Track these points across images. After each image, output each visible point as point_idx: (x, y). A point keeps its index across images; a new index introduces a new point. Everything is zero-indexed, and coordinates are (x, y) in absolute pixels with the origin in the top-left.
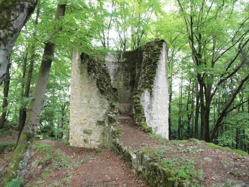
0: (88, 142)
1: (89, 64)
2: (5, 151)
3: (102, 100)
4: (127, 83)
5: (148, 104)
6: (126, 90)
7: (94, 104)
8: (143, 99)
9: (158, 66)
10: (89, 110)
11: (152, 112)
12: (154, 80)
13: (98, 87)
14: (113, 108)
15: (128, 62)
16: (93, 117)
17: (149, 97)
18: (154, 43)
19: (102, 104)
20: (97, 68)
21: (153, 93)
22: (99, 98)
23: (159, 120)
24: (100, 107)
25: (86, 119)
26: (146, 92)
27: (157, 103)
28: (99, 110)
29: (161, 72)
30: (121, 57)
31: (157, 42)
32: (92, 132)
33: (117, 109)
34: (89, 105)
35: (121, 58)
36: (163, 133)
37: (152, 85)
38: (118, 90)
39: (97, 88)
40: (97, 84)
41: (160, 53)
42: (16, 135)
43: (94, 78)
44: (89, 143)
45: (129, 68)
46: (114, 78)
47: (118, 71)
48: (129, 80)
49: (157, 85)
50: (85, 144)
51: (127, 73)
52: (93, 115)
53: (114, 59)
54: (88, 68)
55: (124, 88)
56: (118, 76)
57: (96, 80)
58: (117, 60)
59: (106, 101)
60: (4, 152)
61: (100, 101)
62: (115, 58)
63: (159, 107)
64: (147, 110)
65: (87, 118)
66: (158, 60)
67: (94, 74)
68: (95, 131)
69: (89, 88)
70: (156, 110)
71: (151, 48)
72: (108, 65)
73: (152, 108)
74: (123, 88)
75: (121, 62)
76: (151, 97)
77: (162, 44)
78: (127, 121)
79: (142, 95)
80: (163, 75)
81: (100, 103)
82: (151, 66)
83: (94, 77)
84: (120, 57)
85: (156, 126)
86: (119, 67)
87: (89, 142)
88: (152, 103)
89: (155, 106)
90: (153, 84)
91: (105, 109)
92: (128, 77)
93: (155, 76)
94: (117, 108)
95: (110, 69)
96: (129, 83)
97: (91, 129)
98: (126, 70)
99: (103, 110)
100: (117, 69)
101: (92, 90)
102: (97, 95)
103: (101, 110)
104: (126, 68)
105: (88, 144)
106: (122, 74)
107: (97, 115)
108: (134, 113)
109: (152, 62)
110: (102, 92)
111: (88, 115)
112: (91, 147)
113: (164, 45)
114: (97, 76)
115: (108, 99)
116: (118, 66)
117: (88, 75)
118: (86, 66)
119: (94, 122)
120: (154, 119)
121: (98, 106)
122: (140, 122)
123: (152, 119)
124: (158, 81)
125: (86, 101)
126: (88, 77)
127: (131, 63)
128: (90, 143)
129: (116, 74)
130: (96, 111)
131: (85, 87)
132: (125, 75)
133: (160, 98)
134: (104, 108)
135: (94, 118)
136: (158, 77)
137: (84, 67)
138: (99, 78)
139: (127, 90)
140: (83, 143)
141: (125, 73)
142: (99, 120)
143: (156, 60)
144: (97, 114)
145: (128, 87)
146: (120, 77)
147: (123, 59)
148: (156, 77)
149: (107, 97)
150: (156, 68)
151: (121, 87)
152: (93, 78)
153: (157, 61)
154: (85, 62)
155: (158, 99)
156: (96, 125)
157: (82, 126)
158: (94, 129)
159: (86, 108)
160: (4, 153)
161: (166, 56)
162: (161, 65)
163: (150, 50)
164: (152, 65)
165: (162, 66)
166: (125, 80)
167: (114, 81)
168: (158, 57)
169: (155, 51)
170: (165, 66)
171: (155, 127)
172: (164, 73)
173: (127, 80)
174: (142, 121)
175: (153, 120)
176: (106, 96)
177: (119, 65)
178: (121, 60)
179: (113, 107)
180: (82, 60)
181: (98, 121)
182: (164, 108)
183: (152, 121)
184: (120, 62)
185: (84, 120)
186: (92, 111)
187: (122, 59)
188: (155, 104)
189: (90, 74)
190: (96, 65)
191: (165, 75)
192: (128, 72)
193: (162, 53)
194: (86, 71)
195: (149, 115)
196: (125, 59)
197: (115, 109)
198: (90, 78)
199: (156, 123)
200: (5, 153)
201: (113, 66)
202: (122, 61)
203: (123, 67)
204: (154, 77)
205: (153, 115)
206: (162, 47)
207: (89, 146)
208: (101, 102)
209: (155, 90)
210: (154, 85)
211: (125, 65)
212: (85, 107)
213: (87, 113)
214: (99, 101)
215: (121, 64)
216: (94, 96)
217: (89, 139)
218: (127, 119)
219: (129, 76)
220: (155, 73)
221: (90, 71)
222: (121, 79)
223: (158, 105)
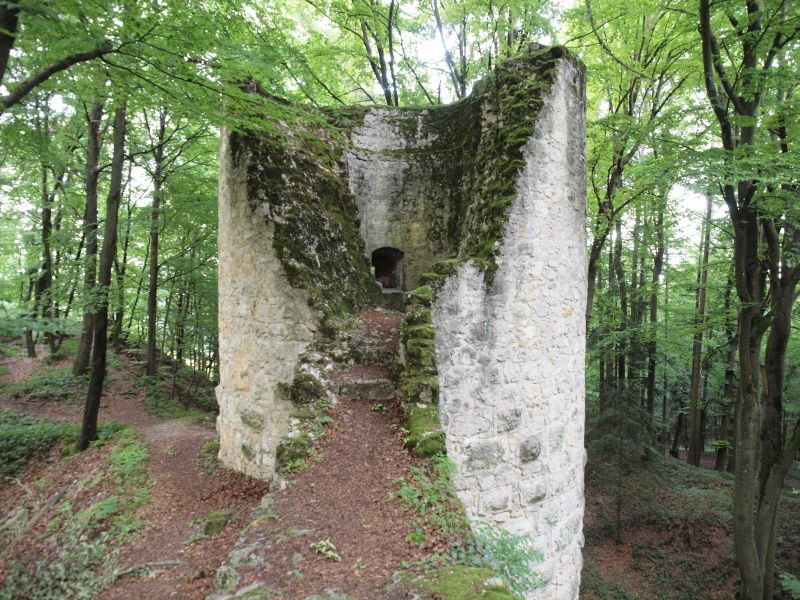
0: (254, 456)
1: (252, 169)
2: (54, 455)
3: (291, 305)
4: (437, 229)
5: (474, 320)
6: (435, 253)
7: (267, 319)
8: (452, 302)
9: (527, 160)
10: (254, 343)
11: (495, 354)
12: (507, 220)
13: (280, 255)
14: (329, 336)
15: (445, 147)
16: (267, 367)
17: (479, 291)
18: (520, 65)
19: (292, 323)
20: (291, 180)
21: (499, 274)
22: (283, 299)
23: (529, 385)
24: (286, 333)
25: (246, 374)
26: (468, 271)
27: (518, 316)
28: (282, 343)
29: (540, 186)
30: (419, 129)
31: (533, 61)
32: (262, 421)
33: (345, 344)
34: (254, 323)
35: (419, 135)
36: (545, 436)
37: (497, 243)
38: (407, 256)
39: (276, 260)
40: (274, 246)
41: (540, 106)
42: (117, 397)
43: (267, 222)
44: (258, 461)
45: (444, 172)
46: (389, 211)
47: (405, 183)
48: (447, 217)
49: (518, 243)
50: (246, 461)
51: (438, 189)
52: (267, 362)
53: (391, 139)
54: (250, 182)
55: (426, 247)
56: (404, 201)
57: (273, 229)
58: (403, 141)
59: (307, 313)
60: (48, 457)
61: (288, 309)
62: (393, 135)
63: (530, 332)
64: (471, 347)
65: (251, 371)
66: (527, 135)
67: (266, 206)
68: (272, 419)
69: (252, 259)
70: (516, 345)
71: (509, 85)
72: (365, 164)
73: (494, 338)
74: (424, 247)
75: (420, 149)
76: (488, 292)
77: (552, 65)
78: (372, 395)
79: (445, 287)
80: (555, 198)
81: (285, 318)
82: (501, 163)
83: (266, 216)
84: (414, 131)
85: (512, 408)
86: (408, 166)
87: (258, 456)
88: (494, 316)
89: (511, 326)
90: (499, 238)
91: (303, 340)
92: (441, 206)
93: (509, 204)
94: (344, 340)
95: (372, 176)
96: (446, 227)
97: (260, 410)
98: (435, 178)
99: (296, 343)
100: (402, 175)
101: (263, 266)
102: (277, 287)
103: (290, 343)
104: (434, 171)
105: (255, 463)
106: (419, 192)
107: (278, 363)
108: (402, 360)
109: (506, 147)
110: (291, 274)
111: (253, 359)
112: (263, 477)
113: (561, 71)
114: (279, 214)
115: (311, 303)
116: (405, 165)
117: (249, 211)
118: (245, 176)
119: (269, 385)
120: (501, 379)
121: (279, 327)
122: (412, 404)
123: (494, 382)
124: (528, 226)
125: (245, 306)
126: (249, 218)
127: (452, 153)
128: (261, 461)
129: (399, 194)
130: (273, 347)
131: (243, 256)
132: (430, 198)
133: (537, 293)
134: (300, 337)
135: (268, 373)
136: (527, 208)
137: (239, 179)
138: (288, 219)
139: (438, 255)
140: (242, 456)
141: (431, 192)
142: (283, 381)
143: (519, 136)
144: (278, 359)
145: (441, 243)
146: (414, 205)
147: (426, 136)
148: (516, 208)
149: (307, 296)
150: (516, 171)
151: (415, 244)
152: (264, 224)
153: (523, 139)
154: (241, 162)
155: (524, 301)
156: (276, 398)
157: (238, 396)
158: (271, 411)
159: (246, 333)
160: (48, 462)
161: (572, 114)
162: (544, 154)
163: (504, 96)
164: (505, 157)
165: (547, 159)
166: (431, 218)
167: (391, 221)
168: (530, 124)
169: (520, 97)
170: (565, 160)
171: (507, 413)
172: (559, 190)
173: (438, 217)
174: (422, 402)
175: (498, 387)
176: (304, 291)
177: (407, 158)
178: (419, 142)
179: (328, 332)
180: (233, 154)
181: (280, 384)
182: (557, 333)
183: (492, 390)
184: (413, 150)
185: (242, 376)
186: (263, 346)
187: (421, 138)
188: (509, 317)
189: (253, 208)
190: (288, 171)
191: (566, 194)
192: (443, 187)
193: (550, 106)
194: (243, 194)
195: (478, 365)
196: (432, 137)
197: (336, 343)
198: (255, 221)
199: (511, 396)
200: (51, 459)
201: (386, 164)
202: (422, 143)
203: (424, 166)
204: (508, 210)
205: (498, 366)
206: (550, 79)
207: (258, 472)
208: (290, 314)
209: (512, 263)
210: (507, 241)
211: (431, 159)
212: (244, 329)
213: (249, 351)
214: (284, 308)
215: (415, 157)
216: (268, 291)
217: (257, 448)
218: (375, 385)
219: (446, 202)
220: (511, 192)
221: (256, 196)
222: (416, 213)
223: (524, 322)
